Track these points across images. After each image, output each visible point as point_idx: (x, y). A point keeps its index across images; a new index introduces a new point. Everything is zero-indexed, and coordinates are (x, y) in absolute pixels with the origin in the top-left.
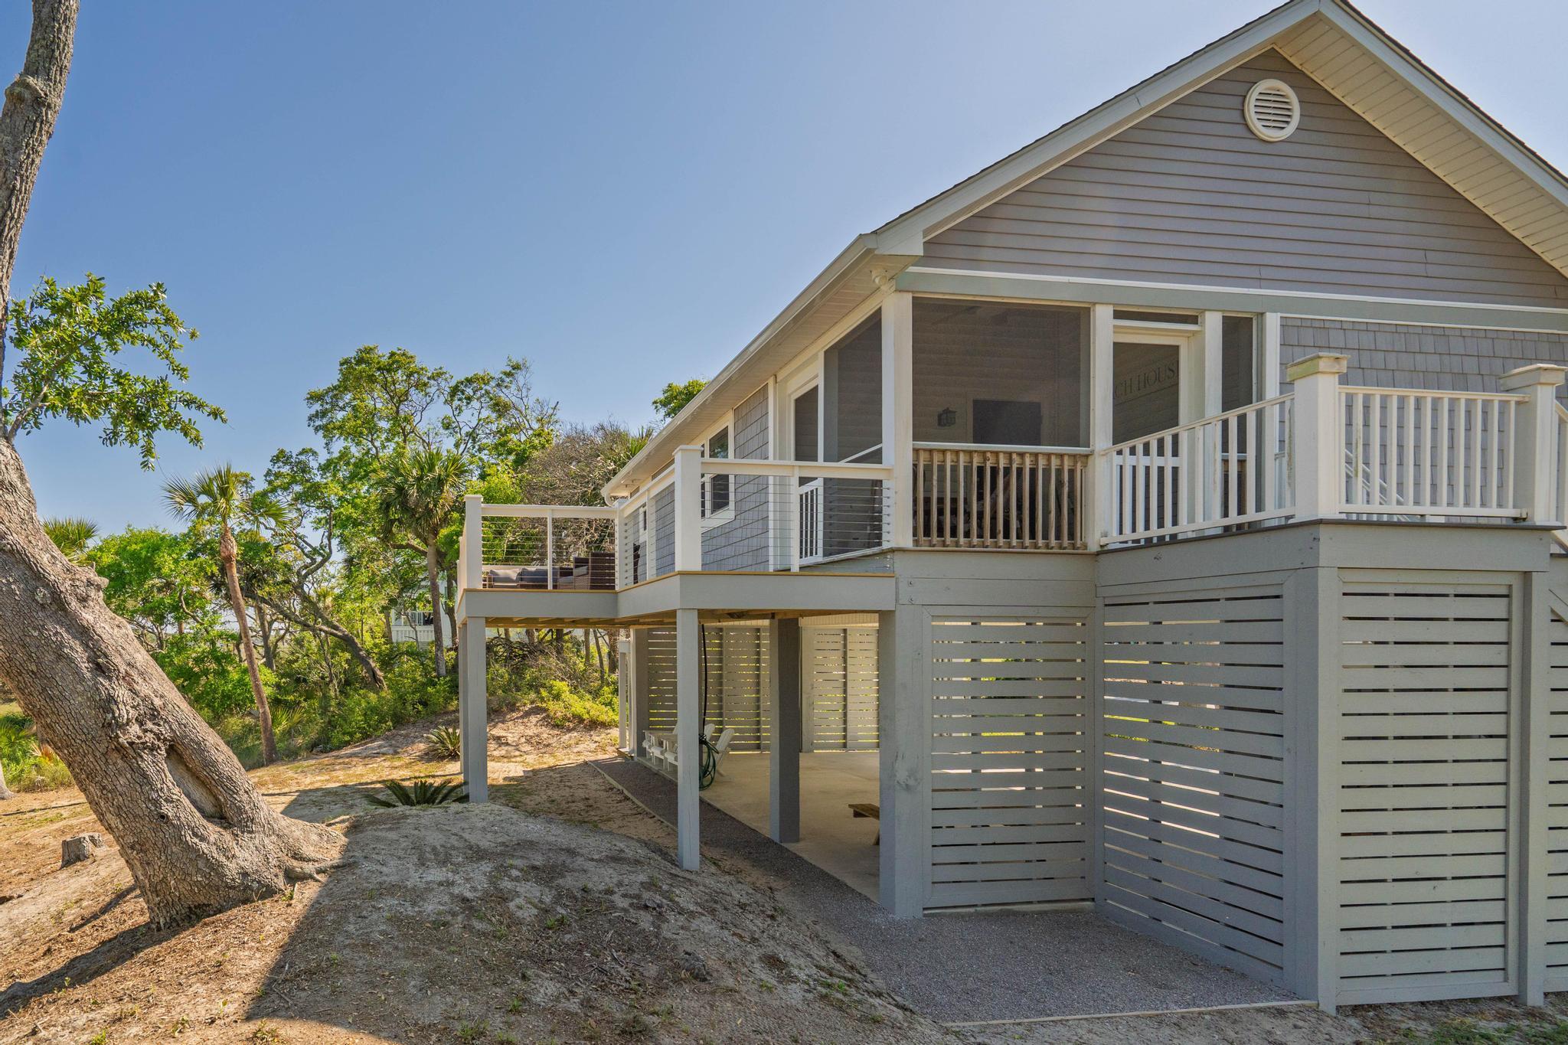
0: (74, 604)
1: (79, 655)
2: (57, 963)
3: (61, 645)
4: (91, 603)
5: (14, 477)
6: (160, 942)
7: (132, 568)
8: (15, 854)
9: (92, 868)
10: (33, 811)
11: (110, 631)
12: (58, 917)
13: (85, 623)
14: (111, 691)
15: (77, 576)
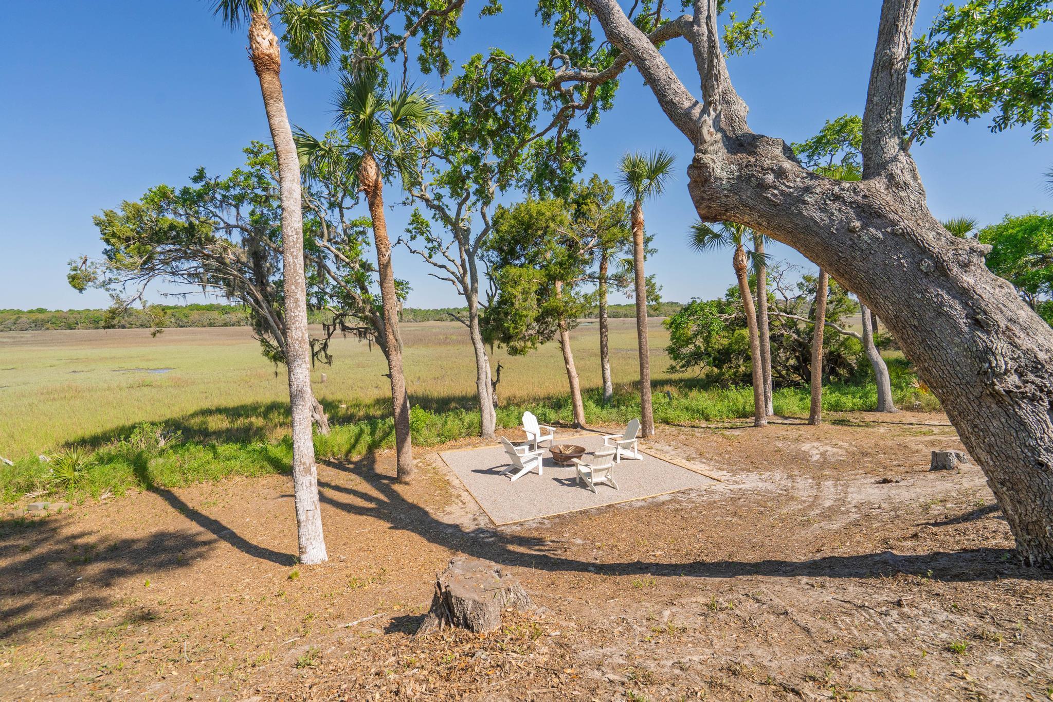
0: (956, 270)
1: (958, 311)
2: (924, 548)
3: (942, 304)
4: (973, 268)
5: (908, 177)
6: (1029, 578)
7: (1008, 249)
8: (896, 451)
9: (957, 478)
10: (911, 424)
11: (992, 291)
12: (926, 508)
13: (966, 285)
14: (989, 344)
15: (960, 246)
